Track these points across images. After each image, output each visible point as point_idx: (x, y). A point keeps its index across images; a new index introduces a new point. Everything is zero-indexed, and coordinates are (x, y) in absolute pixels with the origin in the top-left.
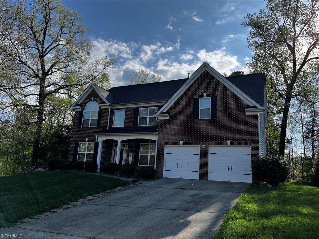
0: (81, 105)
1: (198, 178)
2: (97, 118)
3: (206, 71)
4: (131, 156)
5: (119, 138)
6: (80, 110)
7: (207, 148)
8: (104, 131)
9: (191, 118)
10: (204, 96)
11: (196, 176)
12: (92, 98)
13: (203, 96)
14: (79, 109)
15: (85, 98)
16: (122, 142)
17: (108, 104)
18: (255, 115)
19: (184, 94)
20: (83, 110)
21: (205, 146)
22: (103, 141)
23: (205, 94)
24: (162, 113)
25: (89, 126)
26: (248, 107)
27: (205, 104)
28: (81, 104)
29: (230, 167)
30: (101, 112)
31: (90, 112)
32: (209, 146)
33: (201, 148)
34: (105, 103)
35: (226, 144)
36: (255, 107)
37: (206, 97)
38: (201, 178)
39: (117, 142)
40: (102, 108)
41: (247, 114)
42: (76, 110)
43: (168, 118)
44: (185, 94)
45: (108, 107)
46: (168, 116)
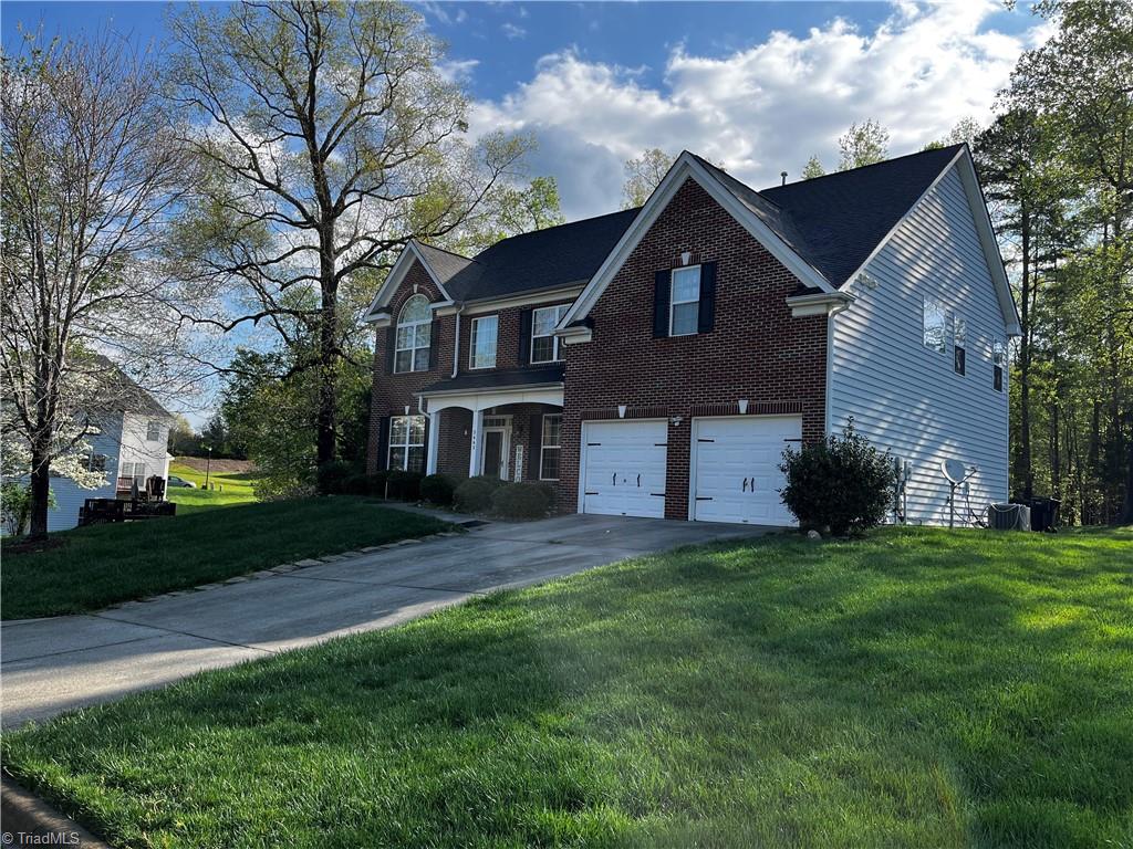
0: (388, 310)
1: (661, 514)
2: (428, 346)
3: (690, 179)
4: (520, 452)
5: (477, 403)
6: (388, 324)
7: (686, 425)
8: (447, 384)
9: (647, 334)
10: (684, 264)
11: (657, 509)
12: (416, 286)
13: (679, 264)
14: (385, 320)
15: (400, 288)
16: (487, 412)
17: (450, 302)
18: (817, 317)
19: (630, 260)
20: (394, 323)
21: (681, 419)
22: (441, 411)
23: (686, 257)
24: (575, 324)
25: (412, 370)
26: (801, 290)
27: (686, 288)
28: (389, 306)
29: (749, 481)
30: (437, 324)
31: (412, 327)
32: (693, 418)
33: (671, 426)
34: (442, 299)
35: (736, 411)
36: (818, 290)
37: (689, 265)
38: (668, 515)
39: (471, 413)
40: (439, 313)
41: (795, 313)
42: (379, 325)
43: (588, 339)
44: (634, 260)
45: (454, 311)
46: (590, 331)
